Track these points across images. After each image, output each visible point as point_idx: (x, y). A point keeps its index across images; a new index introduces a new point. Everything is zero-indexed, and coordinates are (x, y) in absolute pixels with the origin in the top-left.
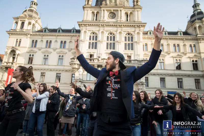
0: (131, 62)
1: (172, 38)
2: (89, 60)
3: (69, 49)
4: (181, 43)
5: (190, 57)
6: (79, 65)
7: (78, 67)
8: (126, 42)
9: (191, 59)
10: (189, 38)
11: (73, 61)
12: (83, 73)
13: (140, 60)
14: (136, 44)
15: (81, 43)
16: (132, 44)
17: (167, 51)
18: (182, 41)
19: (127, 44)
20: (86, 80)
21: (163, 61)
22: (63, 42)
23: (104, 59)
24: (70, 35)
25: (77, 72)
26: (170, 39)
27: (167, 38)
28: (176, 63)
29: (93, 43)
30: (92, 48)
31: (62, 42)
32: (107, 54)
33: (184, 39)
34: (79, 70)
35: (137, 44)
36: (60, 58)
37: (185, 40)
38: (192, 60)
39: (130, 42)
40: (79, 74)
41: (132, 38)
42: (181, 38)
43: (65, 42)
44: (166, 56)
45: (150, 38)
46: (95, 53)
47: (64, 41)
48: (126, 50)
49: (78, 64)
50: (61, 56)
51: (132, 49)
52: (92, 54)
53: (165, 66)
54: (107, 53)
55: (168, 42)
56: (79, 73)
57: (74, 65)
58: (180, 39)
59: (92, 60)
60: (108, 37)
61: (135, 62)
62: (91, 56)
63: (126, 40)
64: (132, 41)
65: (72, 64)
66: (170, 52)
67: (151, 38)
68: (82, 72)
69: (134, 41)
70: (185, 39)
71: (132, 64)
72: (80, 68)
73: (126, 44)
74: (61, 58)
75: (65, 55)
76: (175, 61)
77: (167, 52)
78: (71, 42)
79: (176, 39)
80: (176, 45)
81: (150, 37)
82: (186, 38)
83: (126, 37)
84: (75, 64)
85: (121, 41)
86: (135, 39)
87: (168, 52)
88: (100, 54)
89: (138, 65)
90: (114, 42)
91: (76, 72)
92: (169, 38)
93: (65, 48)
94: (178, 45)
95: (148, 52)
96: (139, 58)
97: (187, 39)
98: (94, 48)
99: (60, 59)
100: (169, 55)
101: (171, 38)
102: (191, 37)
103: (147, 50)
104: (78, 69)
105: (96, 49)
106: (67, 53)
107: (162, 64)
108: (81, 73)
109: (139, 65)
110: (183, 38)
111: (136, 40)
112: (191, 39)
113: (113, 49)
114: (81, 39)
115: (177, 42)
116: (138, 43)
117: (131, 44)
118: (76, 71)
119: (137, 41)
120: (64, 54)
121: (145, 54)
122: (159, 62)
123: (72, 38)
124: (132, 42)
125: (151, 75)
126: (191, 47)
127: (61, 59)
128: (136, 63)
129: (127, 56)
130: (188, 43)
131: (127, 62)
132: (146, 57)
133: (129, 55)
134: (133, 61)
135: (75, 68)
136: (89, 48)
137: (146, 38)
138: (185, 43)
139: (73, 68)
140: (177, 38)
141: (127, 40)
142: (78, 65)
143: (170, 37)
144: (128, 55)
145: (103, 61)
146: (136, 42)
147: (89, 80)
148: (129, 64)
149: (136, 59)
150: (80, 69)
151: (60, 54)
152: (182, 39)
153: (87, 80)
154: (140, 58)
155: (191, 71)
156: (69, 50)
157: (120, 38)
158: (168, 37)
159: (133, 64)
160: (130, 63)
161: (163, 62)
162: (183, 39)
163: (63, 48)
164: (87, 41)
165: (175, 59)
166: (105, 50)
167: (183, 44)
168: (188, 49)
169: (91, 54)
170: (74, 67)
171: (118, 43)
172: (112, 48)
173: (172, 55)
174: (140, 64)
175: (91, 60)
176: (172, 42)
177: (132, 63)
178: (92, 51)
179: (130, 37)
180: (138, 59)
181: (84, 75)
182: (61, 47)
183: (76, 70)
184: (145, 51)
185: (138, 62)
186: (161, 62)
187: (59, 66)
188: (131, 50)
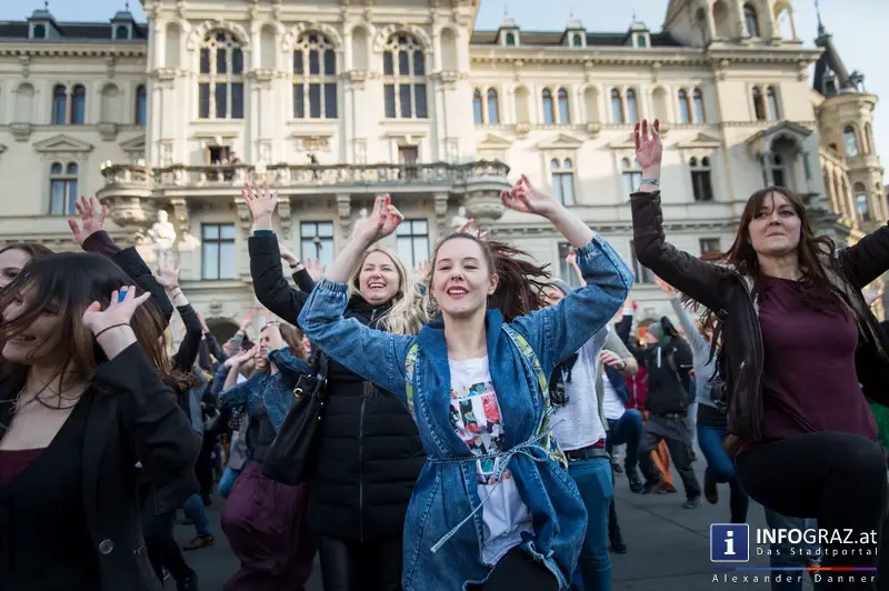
0: (419, 173)
1: (604, 58)
2: (204, 176)
3: (103, 126)
4: (644, 83)
5: (681, 144)
6: (150, 202)
7: (150, 214)
8: (390, 80)
9: (685, 151)
10: (678, 58)
11: (114, 186)
12: (175, 244)
13: (461, 162)
14: (438, 87)
15: (153, 90)
16: (421, 89)
17: (584, 122)
18: (647, 75)
19: (397, 89)
20: (197, 276)
21: (571, 166)
22: (69, 91)
23: (283, 166)
24: (103, 54)
25: (147, 240)
26: (599, 64)
27: (585, 61)
28: (625, 173)
29: (221, 88)
30: (221, 113)
31: (58, 90)
32: (297, 144)
33: (657, 65)
34: (150, 232)
35: (446, 86)
36: (56, 176)
37: (661, 69)
38: (688, 157)
39: (411, 79)
40: (157, 252)
41: (419, 57)
42: (642, 58)
43: (79, 91)
44: (581, 142)
45: (507, 60)
46: (235, 140)
47: (73, 83)
48: (392, 120)
49: (143, 200)
50: (64, 168)
51: (423, 112)
52: (220, 142)
53: (576, 190)
54: (297, 137)
55: (587, 79)
56: (154, 246)
57: (124, 206)
58: (638, 63)
59: (221, 176)
60: (298, 55)
61: (438, 175)
62: (216, 153)
63: (389, 70)
64: (420, 71)
65: (112, 199)
66: (599, 123)
67: (515, 60)
68: (173, 236)
69: (428, 72)
70: (661, 62)
71: (422, 184)
72: (157, 221)
73: (389, 89)
74: (63, 174)
75: (87, 159)
76: (621, 167)
77: (584, 128)
78: (112, 92)
79: (623, 63)
80: (624, 94)
81: (508, 56)
82: (665, 58)
83: (388, 56)
84: (127, 199)
85: (365, 75)
86: (436, 63)
87: (591, 126)
88: (259, 141)
89: (450, 189)
90: (330, 79)
91: (140, 241)
92: (593, 61)
93: (82, 123)
94: (632, 93)
95: (501, 130)
96: (458, 157)
97: (668, 63)
98: (229, 115)
99: (61, 184)
100: (592, 138)
101: (600, 62)
102: (682, 54)
103: (498, 121)
104: (148, 224)
105: (241, 116)
106: (92, 148)
107: (566, 180)
108: (164, 244)
109: (455, 186)
110: (650, 58)
111: (439, 68)
112: (683, 63)
113: (327, 116)
114: (153, 64)
115: (625, 79)
116: (448, 81)
117: (417, 86)
118: (138, 238)
119: (444, 74)
120: (80, 155)
121: (490, 139)
122: (554, 174)
123: (119, 68)
124: (419, 80)
125: (519, 234)
126: (683, 101)
127: (65, 181)
128: (439, 179)
129: (400, 148)
130: (672, 84)
131: (399, 176)
132: (492, 152)
133: (410, 141)
134: (425, 170)
135: (131, 221)
136: (204, 112)
137: (490, 60)
138: (660, 82)
139: (122, 222)
140: (628, 58)
141: (396, 69)
142: (146, 206)
143: (597, 57)
144: (402, 144)
145: (279, 176)
146: (439, 78)
147: (216, 277)
148: (408, 184)
149: (442, 158)
150: (156, 226)
151: (59, 155)
152: (646, 63)
153: (203, 280)
154: (461, 155)
155: (687, 205)
156: (103, 133)
157: (362, 58)
158: (586, 57)
159: (429, 184)
160: (414, 180)
161: (571, 174)
162: (653, 62)
163: (67, 119)
164: (187, 80)
165: (620, 155)
166: (289, 123)
167: (653, 87)
168: (673, 110)
169: (213, 144)
170: (125, 215)
171: (353, 82)
172: (323, 109)
173: (606, 136)
174: (459, 182)
175: (212, 174)
176: (604, 81)
177: (425, 180)
178: (220, 128)
179: (411, 54)
180: (450, 162)
181: (182, 256)
182: (57, 118)
183: (141, 230)
184: (491, 121)
185: (449, 172)
186: (561, 174)
187: (57, 216)
188: (418, 116)
